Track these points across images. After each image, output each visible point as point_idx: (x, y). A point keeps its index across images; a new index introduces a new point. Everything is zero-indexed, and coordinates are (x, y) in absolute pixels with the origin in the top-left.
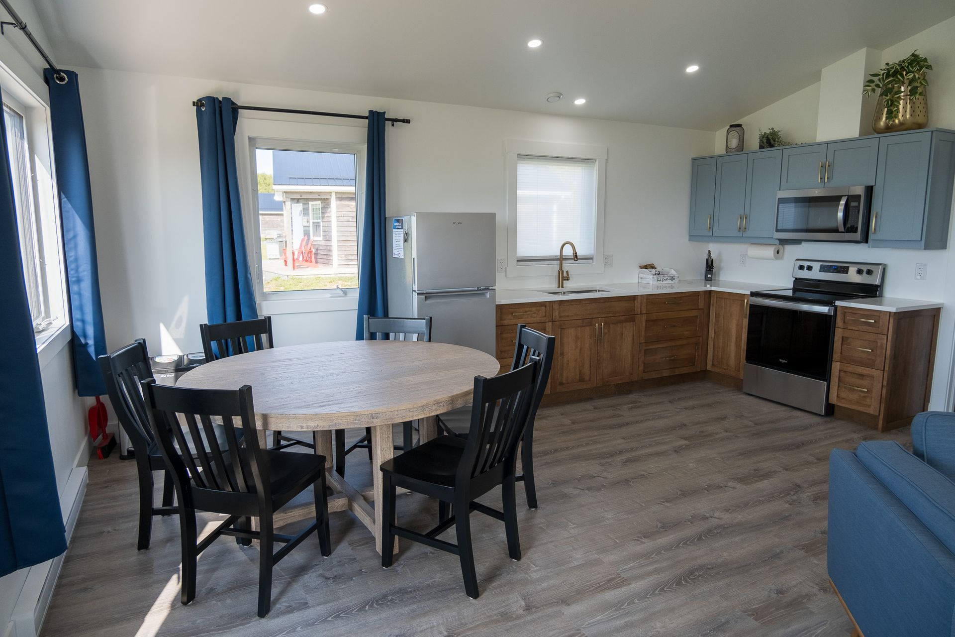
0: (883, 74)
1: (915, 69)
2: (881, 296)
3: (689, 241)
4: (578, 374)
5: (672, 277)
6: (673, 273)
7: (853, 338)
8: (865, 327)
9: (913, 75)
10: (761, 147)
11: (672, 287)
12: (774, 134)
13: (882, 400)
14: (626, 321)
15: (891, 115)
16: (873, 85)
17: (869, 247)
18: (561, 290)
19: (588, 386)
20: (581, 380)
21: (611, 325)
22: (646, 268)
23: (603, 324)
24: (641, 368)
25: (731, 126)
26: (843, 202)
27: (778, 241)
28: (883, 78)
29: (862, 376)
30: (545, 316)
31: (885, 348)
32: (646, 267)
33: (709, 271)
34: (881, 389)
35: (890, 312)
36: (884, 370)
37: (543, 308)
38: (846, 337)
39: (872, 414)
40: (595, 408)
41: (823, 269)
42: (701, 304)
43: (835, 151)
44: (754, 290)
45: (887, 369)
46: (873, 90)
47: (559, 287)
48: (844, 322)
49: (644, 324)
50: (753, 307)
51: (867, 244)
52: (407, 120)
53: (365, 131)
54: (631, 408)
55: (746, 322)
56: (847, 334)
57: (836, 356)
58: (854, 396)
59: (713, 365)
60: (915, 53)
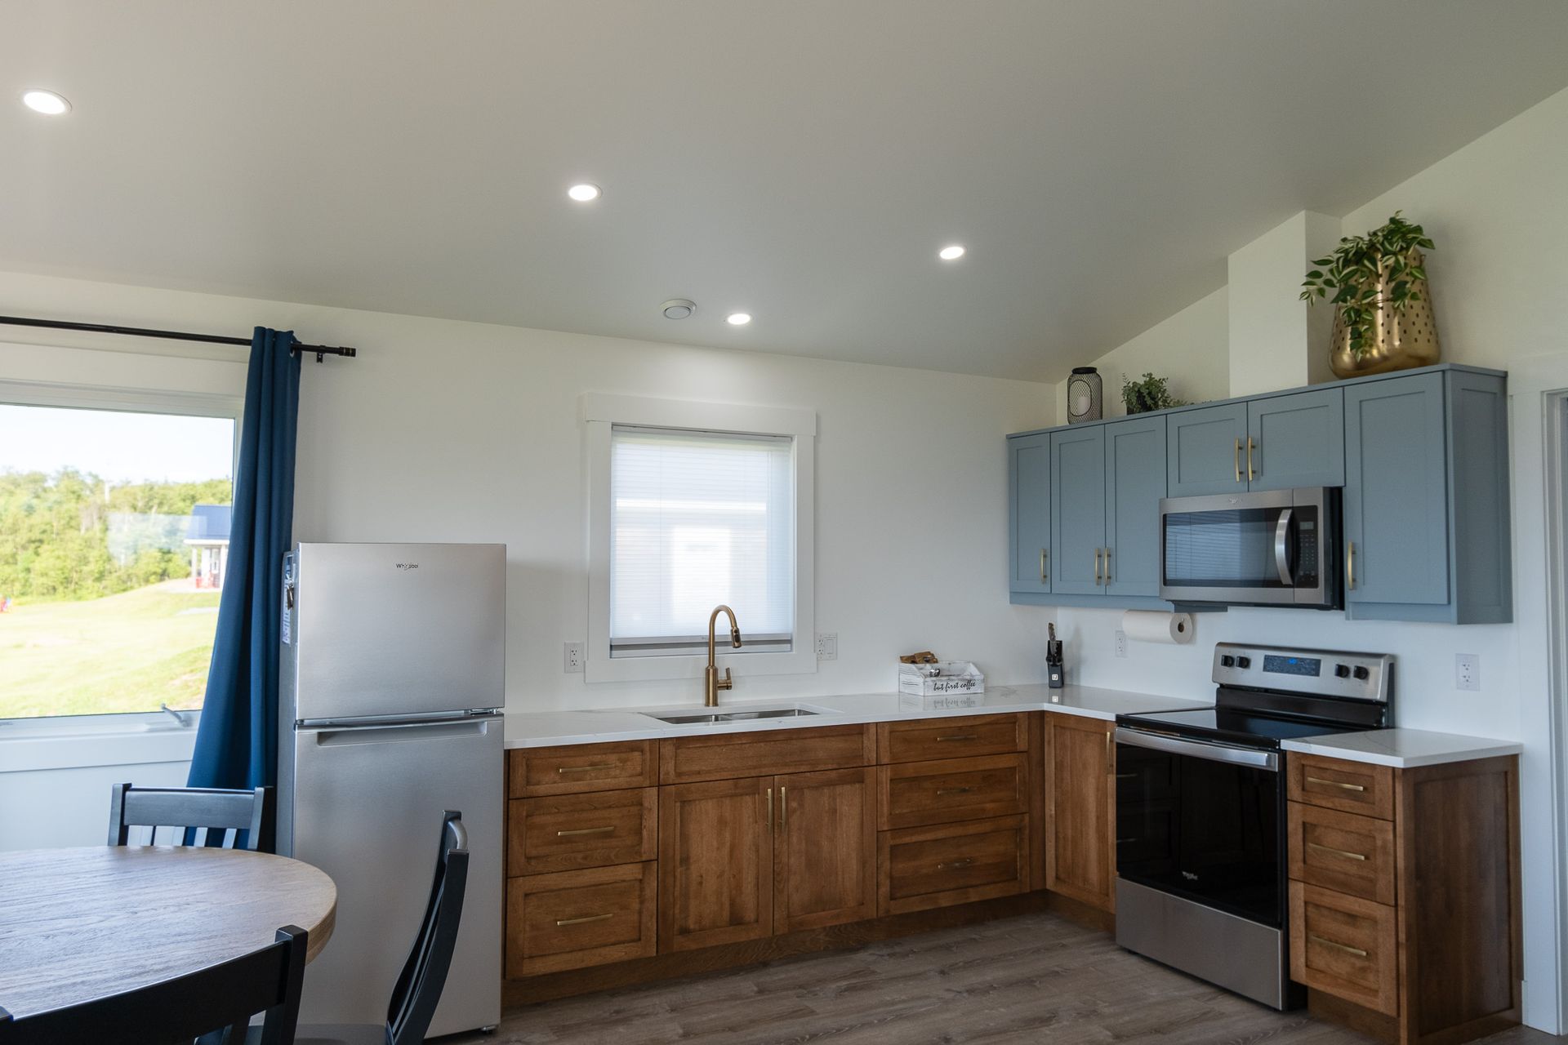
0: (1338, 259)
1: (1396, 247)
2: (1392, 725)
3: (1011, 603)
4: (727, 906)
5: (969, 681)
6: (972, 670)
7: (1326, 827)
8: (1347, 801)
9: (1393, 259)
10: (1130, 412)
11: (969, 703)
12: (1152, 384)
13: (1401, 978)
14: (842, 781)
15: (1361, 340)
16: (1319, 281)
17: (1347, 618)
18: (712, 711)
19: (753, 936)
20: (736, 920)
21: (805, 790)
22: (914, 662)
23: (783, 789)
24: (885, 889)
25: (1076, 371)
26: (1283, 521)
27: (1173, 606)
28: (1338, 267)
29: (1352, 918)
30: (641, 774)
31: (1392, 852)
32: (912, 660)
33: (1054, 668)
34: (1394, 952)
35: (1394, 768)
36: (1396, 905)
37: (637, 754)
38: (1312, 824)
39: (1382, 1014)
40: (761, 992)
41: (1270, 665)
42: (1022, 743)
43: (1262, 416)
44: (1122, 712)
45: (1402, 902)
46: (1321, 292)
47: (707, 704)
48: (1303, 789)
49: (886, 787)
50: (1123, 749)
51: (1343, 612)
52: (348, 349)
53: (243, 370)
54: (846, 990)
55: (1112, 780)
56: (1313, 816)
57: (1295, 868)
58: (1341, 967)
59: (1057, 878)
60: (1398, 218)
